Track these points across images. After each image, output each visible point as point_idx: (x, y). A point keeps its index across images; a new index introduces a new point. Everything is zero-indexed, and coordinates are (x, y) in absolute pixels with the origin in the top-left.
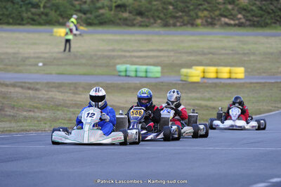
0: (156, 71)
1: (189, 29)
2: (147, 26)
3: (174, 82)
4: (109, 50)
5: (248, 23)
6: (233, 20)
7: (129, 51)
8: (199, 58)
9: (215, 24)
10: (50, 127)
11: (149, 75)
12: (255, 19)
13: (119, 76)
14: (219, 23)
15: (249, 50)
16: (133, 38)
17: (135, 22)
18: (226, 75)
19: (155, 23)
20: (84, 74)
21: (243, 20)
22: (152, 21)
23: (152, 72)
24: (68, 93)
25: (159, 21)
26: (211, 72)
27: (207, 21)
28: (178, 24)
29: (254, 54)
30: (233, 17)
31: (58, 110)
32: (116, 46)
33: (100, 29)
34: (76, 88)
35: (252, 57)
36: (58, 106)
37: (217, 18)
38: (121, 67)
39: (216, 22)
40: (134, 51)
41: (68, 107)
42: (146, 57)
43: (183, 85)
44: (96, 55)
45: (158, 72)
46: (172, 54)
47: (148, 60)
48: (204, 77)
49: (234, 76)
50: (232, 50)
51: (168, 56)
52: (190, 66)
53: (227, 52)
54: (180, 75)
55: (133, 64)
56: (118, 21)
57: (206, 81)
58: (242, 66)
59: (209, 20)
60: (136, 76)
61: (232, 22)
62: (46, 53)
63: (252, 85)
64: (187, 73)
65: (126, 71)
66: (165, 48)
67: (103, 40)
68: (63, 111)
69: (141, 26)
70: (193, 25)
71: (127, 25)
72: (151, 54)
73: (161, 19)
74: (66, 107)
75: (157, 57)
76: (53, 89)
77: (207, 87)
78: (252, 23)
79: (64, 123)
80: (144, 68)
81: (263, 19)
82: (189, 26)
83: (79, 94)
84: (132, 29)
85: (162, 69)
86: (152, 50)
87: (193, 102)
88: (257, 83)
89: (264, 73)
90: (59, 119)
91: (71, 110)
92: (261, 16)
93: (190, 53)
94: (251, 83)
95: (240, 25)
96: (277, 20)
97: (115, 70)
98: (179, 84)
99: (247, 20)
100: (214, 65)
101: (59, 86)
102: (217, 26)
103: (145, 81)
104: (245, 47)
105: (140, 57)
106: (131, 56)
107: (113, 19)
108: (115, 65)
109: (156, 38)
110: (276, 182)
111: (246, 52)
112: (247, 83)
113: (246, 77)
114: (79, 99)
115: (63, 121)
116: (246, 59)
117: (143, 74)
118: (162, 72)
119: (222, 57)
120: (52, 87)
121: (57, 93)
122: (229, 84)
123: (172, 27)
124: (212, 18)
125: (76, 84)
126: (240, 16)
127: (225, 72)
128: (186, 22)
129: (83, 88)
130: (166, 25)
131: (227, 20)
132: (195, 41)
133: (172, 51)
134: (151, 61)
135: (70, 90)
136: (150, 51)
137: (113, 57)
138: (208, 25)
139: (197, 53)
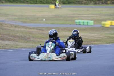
0: (91, 22)
1: (105, 5)
2: (87, 4)
3: (99, 27)
4: (72, 14)
7: (80, 14)
8: (109, 17)
11: (89, 24)
13: (77, 24)
16: (82, 9)
17: (83, 2)
20: (62, 24)
22: (90, 2)
25: (92, 2)
27: (112, 2)
28: (100, 3)
32: (75, 13)
33: (68, 5)
38: (77, 21)
40: (82, 14)
43: (103, 28)
44: (67, 16)
45: (92, 23)
46: (98, 15)
48: (111, 25)
51: (96, 16)
52: (105, 20)
54: (101, 24)
55: (82, 20)
56: (76, 2)
57: (112, 26)
59: (113, 2)
60: (83, 25)
64: (104, 23)
65: (79, 23)
66: (95, 13)
67: (70, 10)
69: (85, 4)
70: (106, 4)
71: (80, 4)
73: (93, 1)
75: (92, 17)
77: (112, 29)
80: (86, 21)
82: (105, 4)
83: (60, 32)
84: (82, 6)
85: (94, 22)
87: (107, 35)
93: (105, 15)
97: (75, 22)
98: (101, 28)
103: (87, 27)
105: (85, 17)
106: (81, 17)
107: (74, 1)
108: (74, 20)
109: (91, 9)
114: (60, 34)
117: (86, 24)
118: (94, 23)
120: (49, 29)
123: (98, 5)
125: (59, 28)
128: (103, 2)
129: (62, 30)
130: (95, 4)
132: (107, 10)
133: (98, 14)
134: (89, 18)
136: (89, 14)
137: (74, 17)
138: (112, 4)
139: (108, 15)
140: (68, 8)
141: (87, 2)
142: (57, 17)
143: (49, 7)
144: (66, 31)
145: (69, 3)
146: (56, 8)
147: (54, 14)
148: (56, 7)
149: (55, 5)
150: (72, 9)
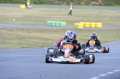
0: (64, 24)
1: (78, 6)
2: (60, 5)
4: (44, 15)
5: (103, 4)
7: (52, 15)
8: (82, 18)
10: (19, 47)
11: (61, 25)
12: (107, 2)
13: (48, 26)
15: (104, 15)
16: (54, 9)
17: (55, 3)
20: (33, 25)
21: (101, 3)
22: (62, 2)
23: (62, 24)
24: (26, 32)
25: (65, 3)
26: (88, 24)
27: (86, 3)
28: (74, 4)
29: (106, 17)
30: (97, 1)
31: (22, 40)
32: (47, 13)
33: (40, 5)
34: (29, 30)
35: (105, 19)
36: (22, 38)
37: (90, 2)
38: (49, 22)
39: (90, 3)
40: (54, 15)
42: (60, 18)
44: (38, 17)
48: (84, 27)
49: (97, 26)
52: (78, 22)
53: (94, 16)
54: (74, 26)
55: (54, 20)
56: (48, 2)
58: (101, 22)
59: (87, 2)
60: (55, 26)
61: (97, 3)
62: (16, 15)
64: (77, 25)
65: (51, 24)
67: (41, 10)
68: (24, 40)
69: (57, 4)
70: (80, 4)
71: (52, 4)
72: (62, 16)
73: (66, 2)
74: (25, 38)
75: (64, 18)
77: (86, 31)
78: (105, 4)
79: (25, 45)
80: (59, 22)
81: (110, 2)
83: (31, 33)
84: (54, 6)
85: (67, 23)
86: (62, 15)
87: (79, 37)
88: (107, 30)
89: (110, 25)
91: (28, 40)
92: (109, 1)
93: (79, 16)
94: (105, 30)
95: (100, 5)
96: (116, 3)
97: (46, 23)
100: (89, 22)
101: (22, 30)
102: (90, 5)
103: (59, 28)
104: (102, 14)
105: (57, 18)
106: (53, 17)
107: (46, 2)
108: (46, 21)
109: (64, 10)
110: (117, 72)
111: (102, 16)
112: (103, 29)
113: (102, 27)
114: (31, 35)
115: (24, 44)
116: (102, 19)
117: (58, 25)
118: (66, 24)
119: (92, 18)
120: (19, 30)
121: (21, 32)
122: (95, 30)
124: (88, 2)
126: (100, 1)
127: (93, 25)
128: (77, 3)
129: (32, 30)
131: (94, 3)
132: (81, 11)
134: (62, 19)
136: (61, 15)
137: (45, 18)
138: (86, 5)
139: (81, 16)
140: (39, 9)
141: (60, 2)
142: (28, 18)
143: (19, 6)
144: (37, 32)
145: (41, 3)
146: (27, 8)
147: (24, 14)
148: (27, 7)
149: (26, 5)
150: (44, 9)
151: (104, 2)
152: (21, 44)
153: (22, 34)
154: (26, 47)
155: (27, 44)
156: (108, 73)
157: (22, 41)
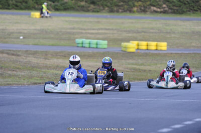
0: (104, 44)
1: (128, 14)
2: (98, 12)
3: (117, 52)
4: (71, 28)
5: (170, 11)
6: (160, 8)
7: (84, 29)
8: (135, 35)
9: (147, 11)
10: (28, 82)
11: (99, 46)
12: (175, 8)
13: (78, 47)
14: (149, 10)
15: (171, 30)
16: (88, 20)
17: (89, 9)
18: (154, 48)
19: (104, 10)
20: (53, 45)
21: (167, 9)
22: (101, 8)
23: (100, 44)
24: (41, 58)
25: (107, 8)
26: (143, 45)
27: (141, 9)
28: (120, 11)
29: (174, 33)
30: (159, 6)
31: (33, 70)
32: (76, 26)
33: (64, 13)
34: (46, 55)
35: (173, 35)
36: (33, 67)
37: (148, 7)
38: (79, 41)
39: (147, 10)
40: (88, 29)
41: (41, 68)
42: (96, 34)
43: (123, 54)
44: (61, 32)
46: (115, 32)
47: (98, 36)
48: (138, 49)
49: (159, 48)
50: (159, 30)
51: (113, 34)
52: (128, 41)
53: (154, 31)
54: (121, 47)
55: (87, 38)
56: (78, 8)
57: (139, 51)
58: (166, 41)
59: (142, 8)
60: (90, 47)
61: (159, 10)
62: (26, 30)
63: (172, 55)
64: (126, 45)
65: (82, 43)
66: (110, 27)
67: (66, 21)
68: (37, 71)
69: (93, 11)
70: (130, 11)
71: (84, 11)
72: (100, 31)
73: (108, 7)
74: (39, 68)
75: (105, 33)
76: (30, 55)
77: (140, 56)
78: (173, 11)
79: (37, 80)
80: (95, 41)
81: (181, 8)
82: (128, 12)
83: (49, 59)
84: (87, 14)
85: (108, 42)
86: (102, 29)
87: (130, 66)
88: (176, 54)
89: (181, 46)
90: (34, 77)
91: (43, 70)
92: (180, 6)
93: (129, 32)
94: (172, 54)
95: (165, 12)
96: (191, 9)
97: (75, 43)
98: (120, 53)
99: (169, 9)
100: (146, 41)
101: (34, 53)
102: (148, 13)
103: (95, 51)
104: (167, 28)
105: (92, 34)
106: (86, 33)
107: (74, 6)
108: (75, 40)
109: (104, 20)
110: (189, 125)
111: (168, 31)
112: (169, 53)
113: (168, 49)
114: (48, 63)
115: (37, 78)
116: (168, 36)
117: (94, 46)
118: (108, 45)
119: (151, 35)
120: (30, 54)
121: (33, 58)
122: (156, 54)
123: (115, 13)
124: (144, 7)
125: (46, 52)
126: (164, 6)
127: (153, 45)
128: (126, 9)
129: (52, 55)
130: (112, 11)
131: (155, 8)
132: (132, 23)
133: (115, 30)
134: (101, 36)
135: (42, 56)
136: (99, 29)
137: (73, 34)
138: (141, 12)
139: (133, 32)
140: (63, 18)
141: (98, 7)
142: (44, 33)
143: (30, 14)
144: (59, 57)
145: (66, 9)
146: (42, 17)
147: (38, 27)
148: (42, 15)
149: (42, 13)
150: (71, 19)
151: (172, 7)
152: (31, 77)
153: (34, 60)
154: (40, 83)
155: (42, 77)
156: (173, 127)
157: (34, 73)
